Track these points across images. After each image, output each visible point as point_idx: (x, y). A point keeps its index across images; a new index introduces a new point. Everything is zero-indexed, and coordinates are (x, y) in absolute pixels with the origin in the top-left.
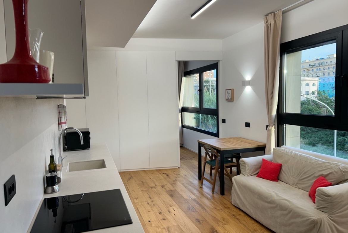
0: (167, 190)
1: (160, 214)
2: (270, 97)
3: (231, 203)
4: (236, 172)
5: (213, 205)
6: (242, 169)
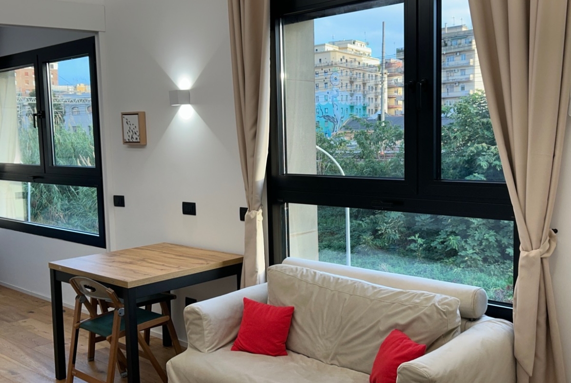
2: (249, 135)
6: (192, 333)
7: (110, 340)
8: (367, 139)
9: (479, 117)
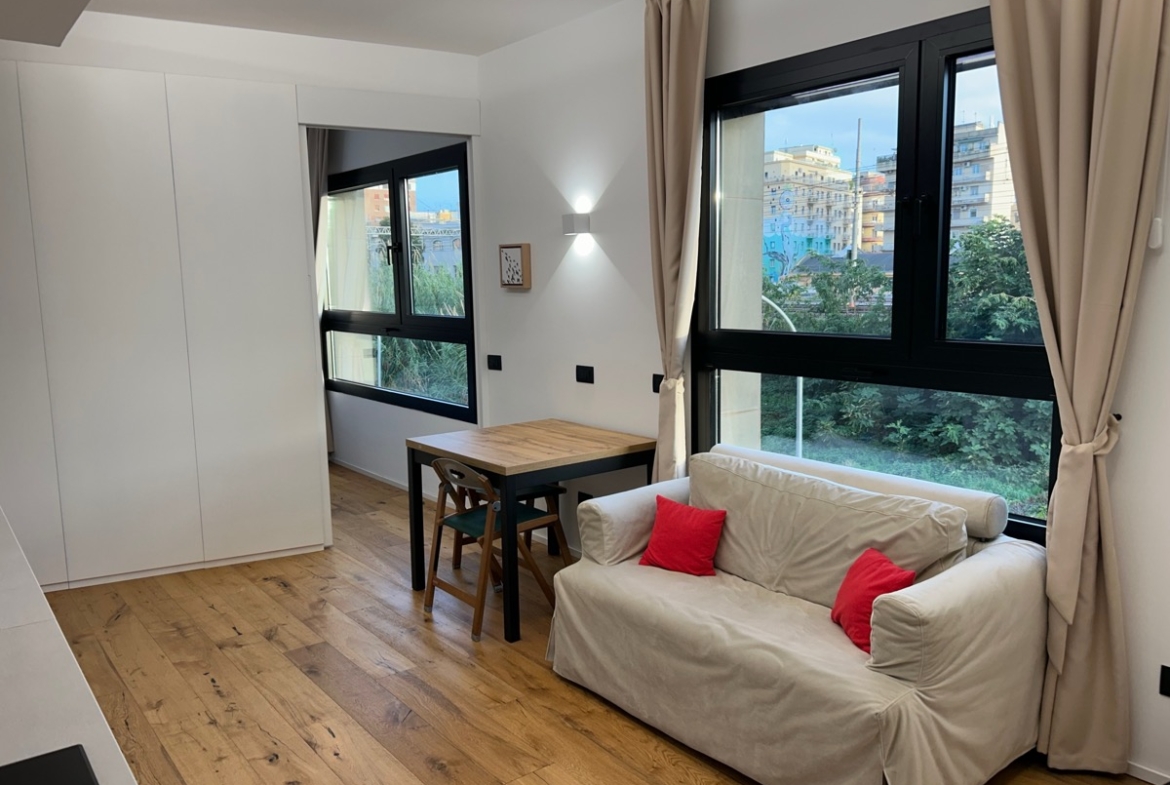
0: (291, 649)
1: (271, 760)
2: (668, 274)
3: (551, 669)
4: (546, 543)
5: (483, 688)
6: (588, 538)
7: (482, 543)
8: (830, 284)
9: (997, 255)
